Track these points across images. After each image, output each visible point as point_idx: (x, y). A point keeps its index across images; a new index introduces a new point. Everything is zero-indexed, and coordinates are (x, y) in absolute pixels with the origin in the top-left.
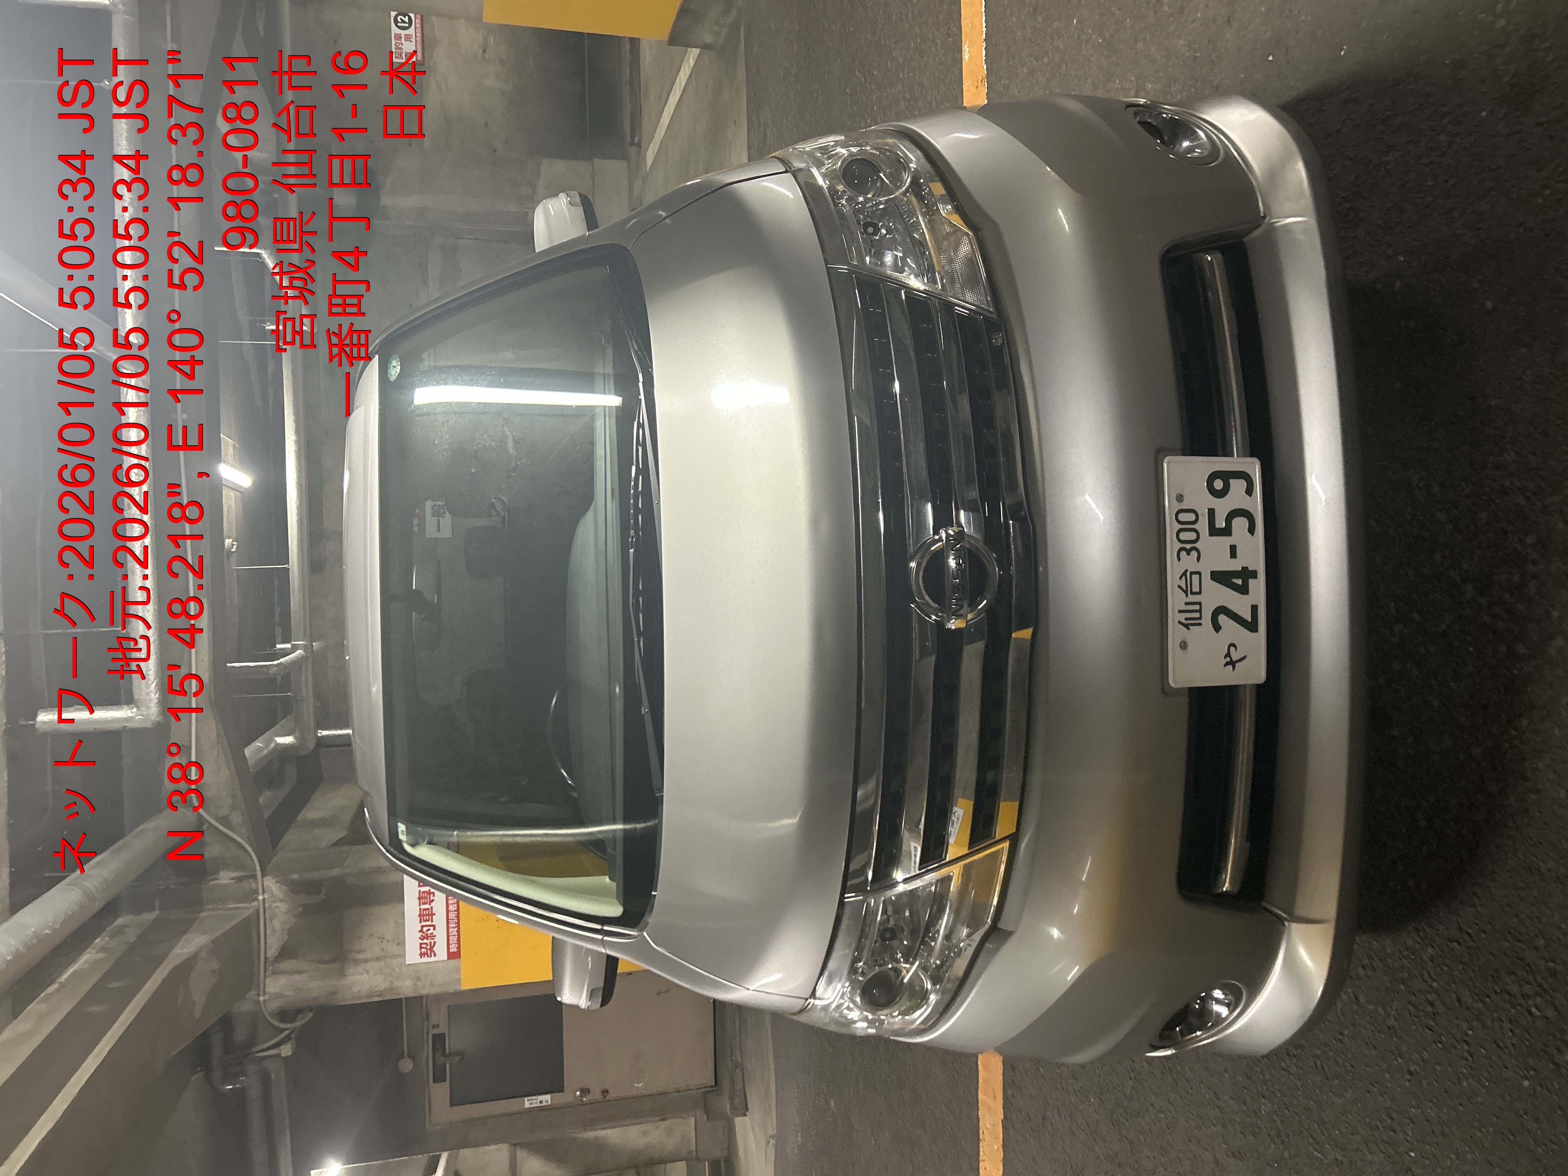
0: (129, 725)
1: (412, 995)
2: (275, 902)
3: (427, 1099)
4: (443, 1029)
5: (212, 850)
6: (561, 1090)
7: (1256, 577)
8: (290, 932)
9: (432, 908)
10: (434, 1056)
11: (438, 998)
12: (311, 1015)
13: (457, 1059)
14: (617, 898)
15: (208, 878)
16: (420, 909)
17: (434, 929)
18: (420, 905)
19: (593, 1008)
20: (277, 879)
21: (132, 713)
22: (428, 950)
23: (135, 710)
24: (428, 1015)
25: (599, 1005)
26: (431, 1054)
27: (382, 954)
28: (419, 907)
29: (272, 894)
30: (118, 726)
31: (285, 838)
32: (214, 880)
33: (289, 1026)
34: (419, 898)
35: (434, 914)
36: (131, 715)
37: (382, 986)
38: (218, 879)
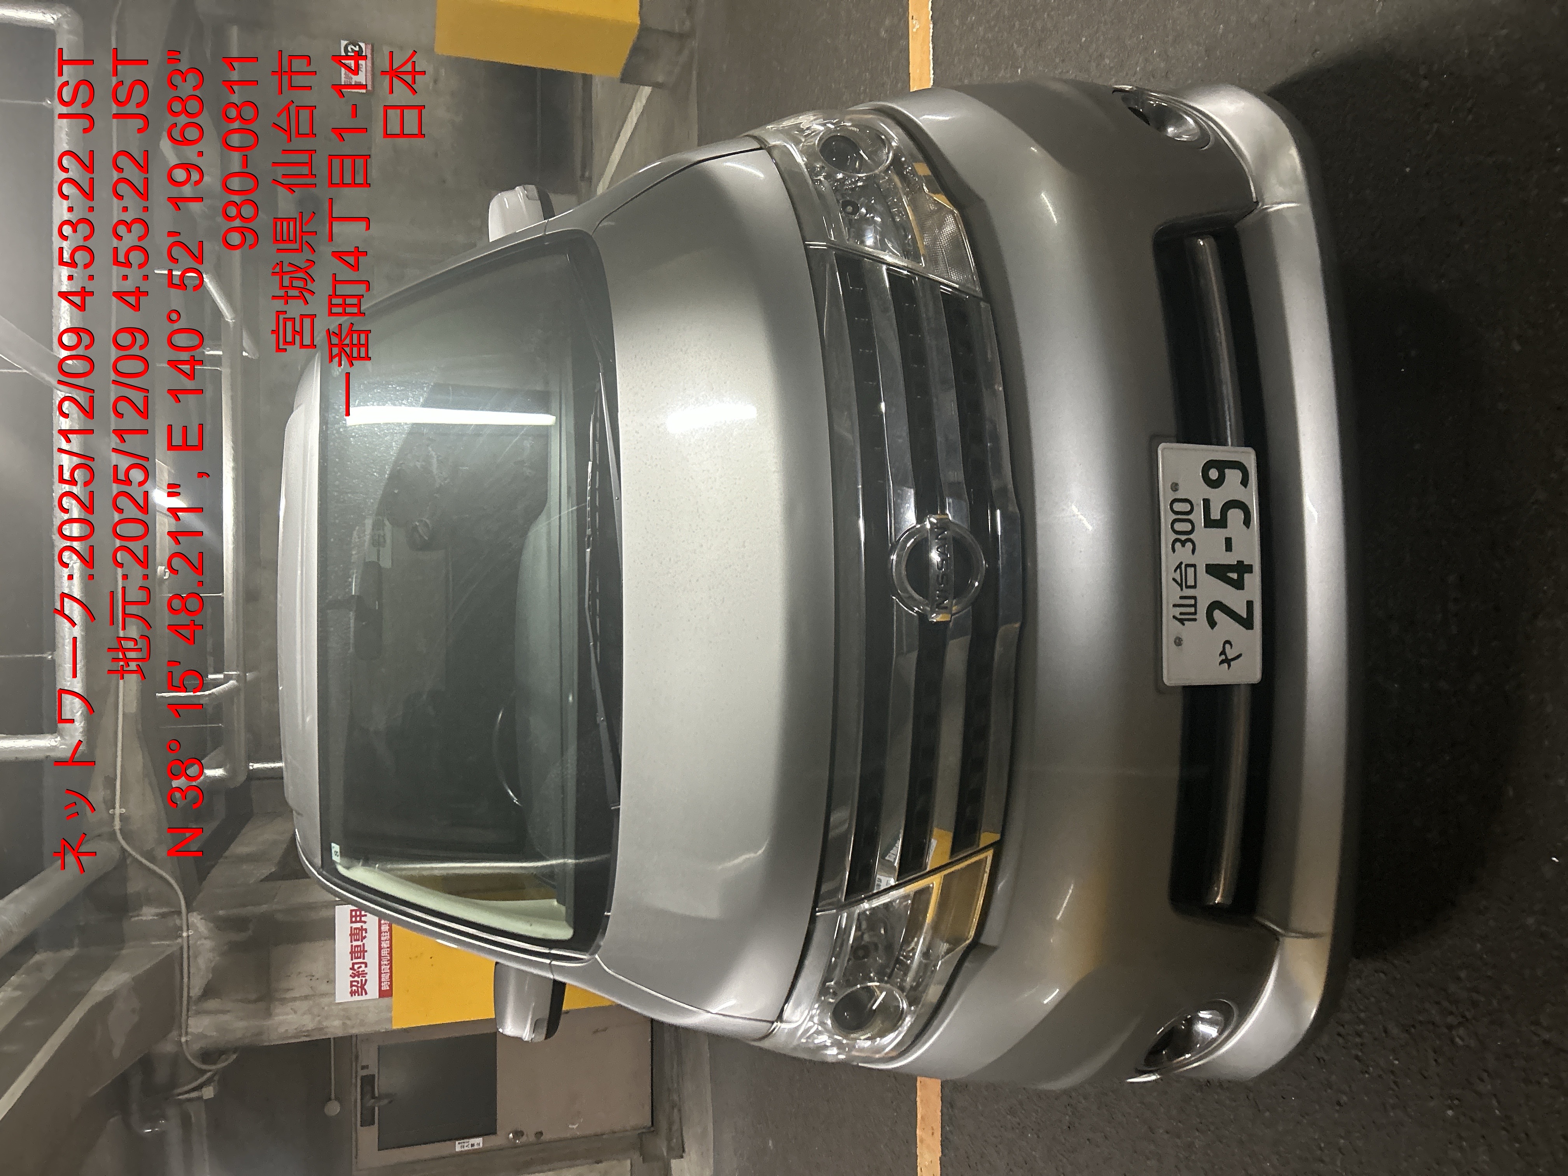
0: (53, 754)
1: (340, 1035)
2: (200, 939)
3: (354, 1143)
4: (373, 1070)
5: (135, 885)
6: (494, 1133)
7: (1251, 572)
8: (215, 970)
9: (364, 944)
10: (362, 1099)
11: (367, 1038)
12: (235, 1056)
13: (386, 1101)
14: (567, 921)
15: (131, 914)
16: (352, 946)
17: (366, 966)
18: (351, 942)
19: (536, 1041)
20: (203, 916)
21: (56, 742)
22: (359, 989)
23: (59, 739)
24: (357, 1057)
25: (544, 1036)
26: (359, 1097)
27: (311, 993)
28: (350, 944)
29: (196, 930)
30: (40, 755)
31: (214, 872)
32: (138, 916)
33: (213, 1067)
34: (351, 935)
35: (366, 951)
36: (54, 744)
37: (310, 1026)
38: (141, 915)
